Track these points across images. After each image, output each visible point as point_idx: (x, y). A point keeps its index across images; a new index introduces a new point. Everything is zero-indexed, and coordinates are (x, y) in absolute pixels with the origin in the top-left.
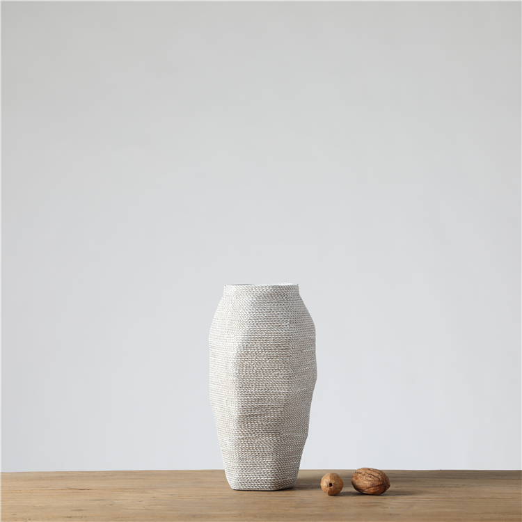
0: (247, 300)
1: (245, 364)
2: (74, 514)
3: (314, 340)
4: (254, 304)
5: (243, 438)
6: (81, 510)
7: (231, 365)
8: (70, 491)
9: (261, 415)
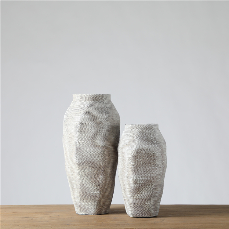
0: (136, 131)
1: (137, 160)
2: (15, 224)
3: (166, 149)
4: (140, 133)
5: (135, 194)
6: (19, 222)
7: (130, 161)
8: (14, 214)
9: (144, 183)
